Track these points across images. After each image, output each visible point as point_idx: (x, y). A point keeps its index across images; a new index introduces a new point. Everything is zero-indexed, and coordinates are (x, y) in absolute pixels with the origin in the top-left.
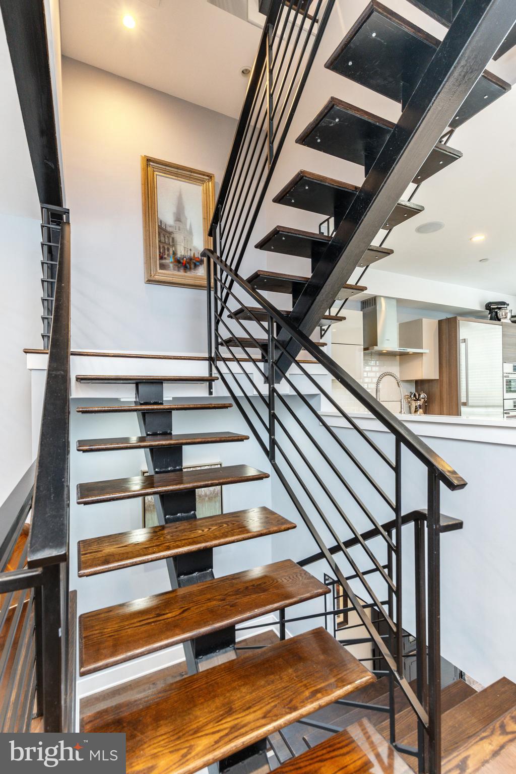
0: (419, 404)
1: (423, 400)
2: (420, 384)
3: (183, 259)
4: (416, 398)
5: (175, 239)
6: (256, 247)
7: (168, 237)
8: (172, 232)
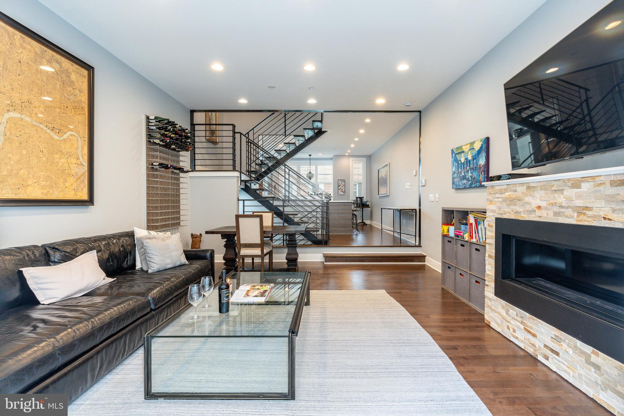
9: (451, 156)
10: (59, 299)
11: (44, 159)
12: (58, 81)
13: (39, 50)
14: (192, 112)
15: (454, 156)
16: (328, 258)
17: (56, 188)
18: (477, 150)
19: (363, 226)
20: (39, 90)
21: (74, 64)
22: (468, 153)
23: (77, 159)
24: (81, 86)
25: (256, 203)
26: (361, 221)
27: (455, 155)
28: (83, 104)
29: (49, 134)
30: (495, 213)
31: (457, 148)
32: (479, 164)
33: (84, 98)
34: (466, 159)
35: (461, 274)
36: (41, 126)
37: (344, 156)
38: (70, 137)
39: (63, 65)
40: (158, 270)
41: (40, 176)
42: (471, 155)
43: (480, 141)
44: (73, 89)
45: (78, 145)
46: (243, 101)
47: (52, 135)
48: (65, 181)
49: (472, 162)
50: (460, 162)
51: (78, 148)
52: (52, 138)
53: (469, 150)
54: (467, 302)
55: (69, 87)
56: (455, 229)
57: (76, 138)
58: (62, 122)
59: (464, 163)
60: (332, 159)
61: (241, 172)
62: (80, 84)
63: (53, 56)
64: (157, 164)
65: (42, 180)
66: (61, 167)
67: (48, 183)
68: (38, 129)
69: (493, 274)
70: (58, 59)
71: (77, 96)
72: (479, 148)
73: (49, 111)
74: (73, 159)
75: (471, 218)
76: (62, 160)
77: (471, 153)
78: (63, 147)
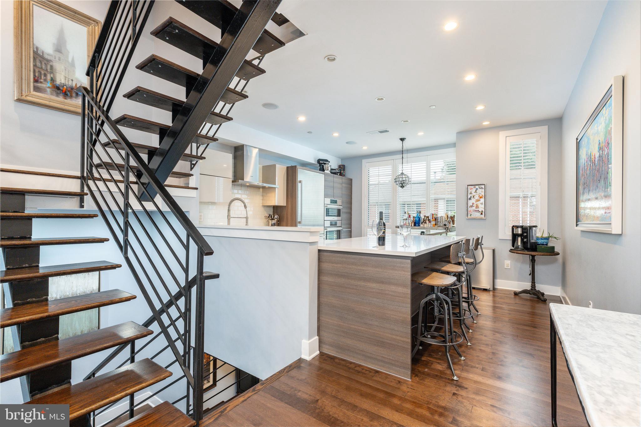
0: (273, 222)
1: (276, 219)
2: (276, 209)
3: (63, 87)
4: (272, 218)
5: (54, 67)
6: (124, 96)
7: (45, 63)
8: (51, 61)
26: (528, 288)
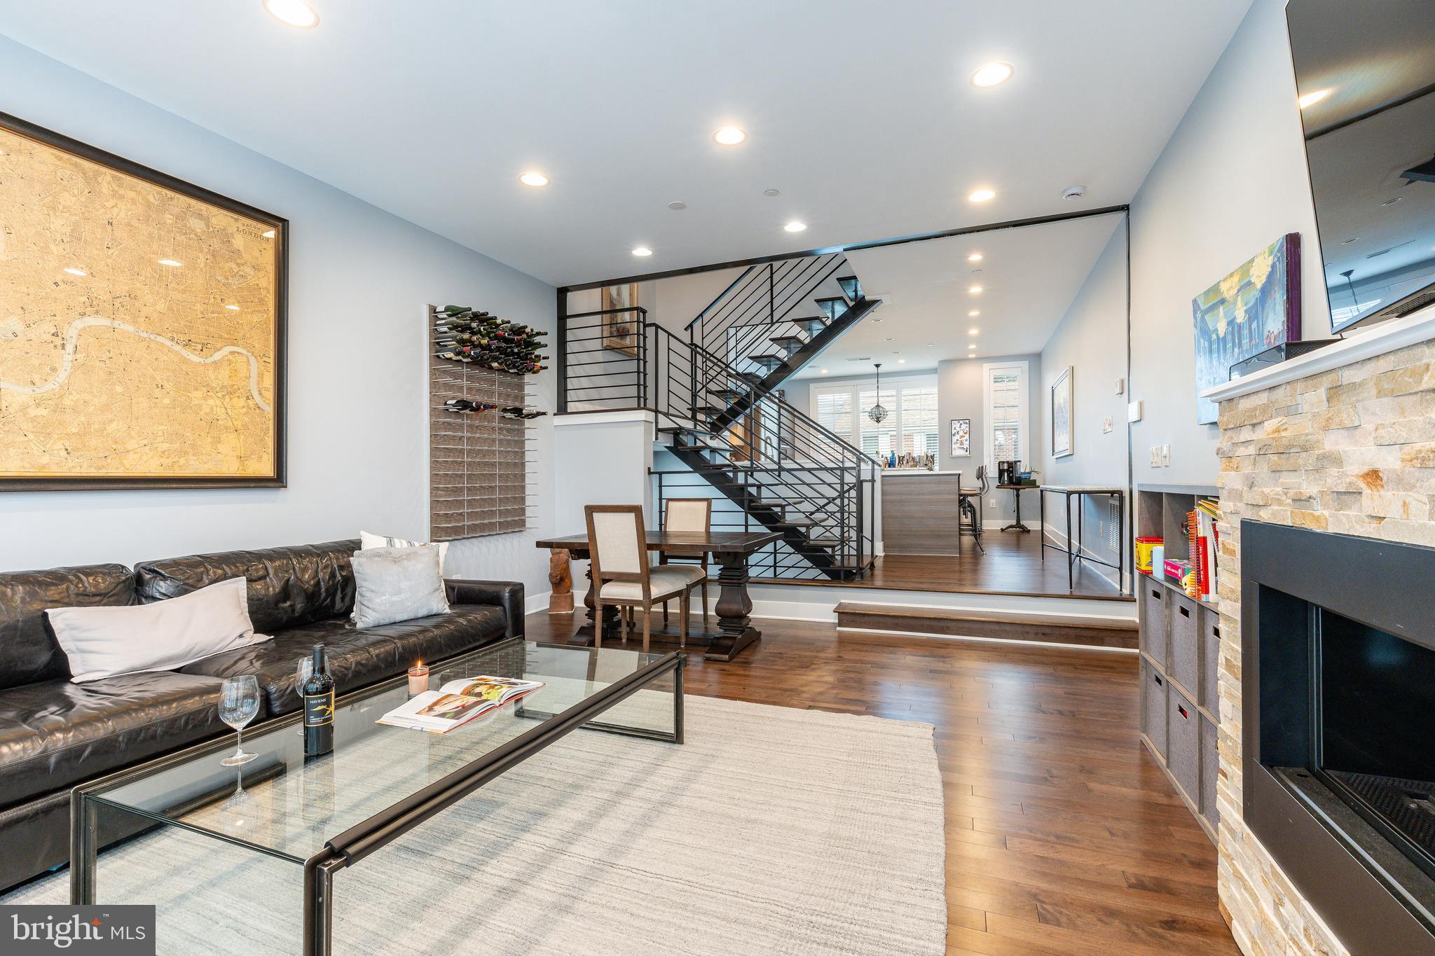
9: (1192, 320)
10: (109, 674)
11: (167, 401)
12: (202, 252)
13: (157, 198)
14: (562, 292)
15: (1198, 319)
16: (847, 616)
17: (194, 455)
18: (1259, 286)
19: (1018, 535)
20: (156, 272)
21: (241, 218)
22: (1235, 303)
23: (248, 398)
24: (257, 259)
25: (697, 478)
26: (1014, 522)
27: (1203, 317)
28: (263, 292)
29: (177, 353)
30: (1241, 501)
31: (1207, 293)
32: (1266, 333)
33: (267, 281)
34: (1231, 323)
35: (1181, 710)
36: (160, 339)
37: (964, 360)
38: (231, 357)
39: (214, 221)
40: (376, 623)
41: (155, 432)
42: (1245, 308)
43: (1267, 254)
44: (238, 265)
45: (249, 370)
46: (642, 252)
47: (186, 355)
48: (218, 440)
49: (1245, 332)
50: (1214, 336)
51: (248, 378)
52: (185, 361)
53: (1239, 291)
54: (1194, 811)
55: (227, 262)
56: (1168, 554)
57: (244, 359)
58: (211, 329)
59: (1224, 338)
60: (934, 371)
61: (656, 411)
62: (256, 253)
63: (189, 206)
64: (454, 402)
65: (160, 439)
66: (207, 414)
67: (177, 446)
68: (152, 345)
69: (1237, 736)
70: (201, 210)
71: (249, 277)
72: (1264, 279)
73: (178, 310)
74: (236, 399)
75: (1200, 518)
76: (211, 402)
77: (1242, 300)
78: (213, 377)
